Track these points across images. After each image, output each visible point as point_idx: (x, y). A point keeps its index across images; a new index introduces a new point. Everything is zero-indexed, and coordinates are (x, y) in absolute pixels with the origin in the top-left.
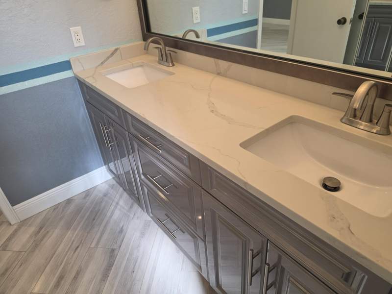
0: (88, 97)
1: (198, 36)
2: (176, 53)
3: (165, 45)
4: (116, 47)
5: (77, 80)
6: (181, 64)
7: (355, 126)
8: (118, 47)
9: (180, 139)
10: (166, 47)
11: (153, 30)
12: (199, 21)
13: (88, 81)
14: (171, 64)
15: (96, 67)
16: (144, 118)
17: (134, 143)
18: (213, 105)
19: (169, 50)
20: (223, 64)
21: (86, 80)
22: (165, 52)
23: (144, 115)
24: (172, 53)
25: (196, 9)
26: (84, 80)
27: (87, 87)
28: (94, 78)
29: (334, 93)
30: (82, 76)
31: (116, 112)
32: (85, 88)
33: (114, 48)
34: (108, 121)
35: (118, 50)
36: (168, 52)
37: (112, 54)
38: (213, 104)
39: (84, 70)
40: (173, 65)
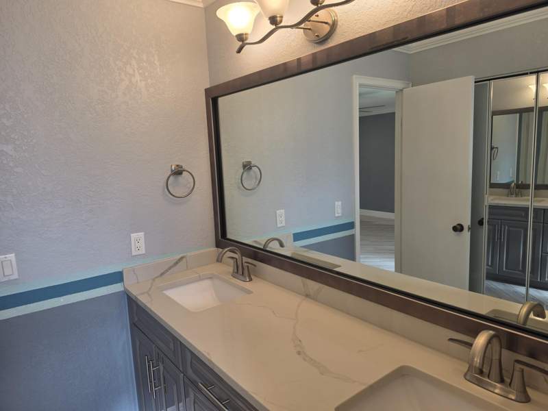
0: (136, 319)
1: (282, 245)
2: (255, 266)
3: (242, 255)
4: (181, 255)
5: (126, 296)
6: (260, 278)
7: (487, 388)
8: (185, 254)
9: (254, 396)
10: (243, 257)
11: (229, 236)
12: (283, 224)
13: (141, 299)
14: (247, 278)
15: (154, 280)
16: (209, 360)
17: (190, 390)
18: (299, 343)
19: (246, 262)
20: (313, 286)
21: (139, 297)
22: (242, 264)
23: (208, 354)
24: (250, 265)
25: (281, 212)
26: (136, 298)
27: (139, 307)
28: (149, 295)
29: (451, 340)
30: (134, 292)
31: (172, 346)
32: (135, 308)
33: (179, 257)
34: (158, 354)
35: (184, 260)
36: (246, 264)
37: (176, 263)
38: (300, 341)
39: (138, 282)
40: (251, 280)
